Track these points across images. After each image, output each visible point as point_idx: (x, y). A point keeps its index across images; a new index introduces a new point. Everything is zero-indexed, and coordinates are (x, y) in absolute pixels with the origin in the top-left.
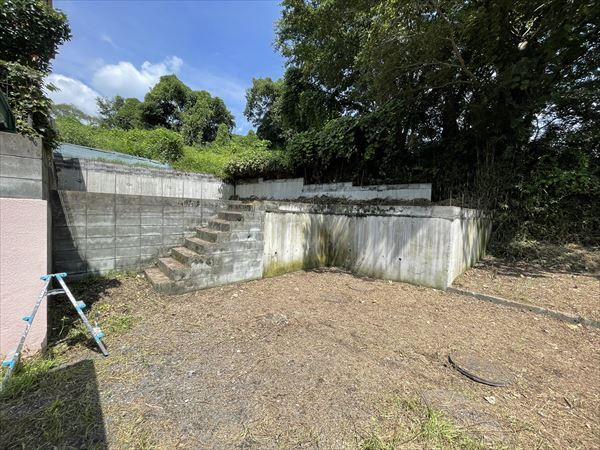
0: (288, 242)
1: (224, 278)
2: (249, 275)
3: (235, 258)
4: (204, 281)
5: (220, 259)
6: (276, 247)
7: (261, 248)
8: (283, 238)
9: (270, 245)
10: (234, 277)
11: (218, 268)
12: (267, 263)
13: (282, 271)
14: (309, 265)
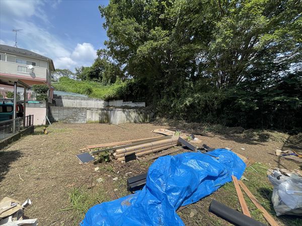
0: (94, 117)
1: (76, 122)
2: (83, 122)
3: (79, 119)
4: (72, 122)
5: (75, 119)
6: (90, 117)
7: (86, 117)
8: (92, 115)
9: (88, 117)
10: (78, 122)
11: (75, 120)
12: (88, 121)
13: (92, 123)
14: (101, 122)
